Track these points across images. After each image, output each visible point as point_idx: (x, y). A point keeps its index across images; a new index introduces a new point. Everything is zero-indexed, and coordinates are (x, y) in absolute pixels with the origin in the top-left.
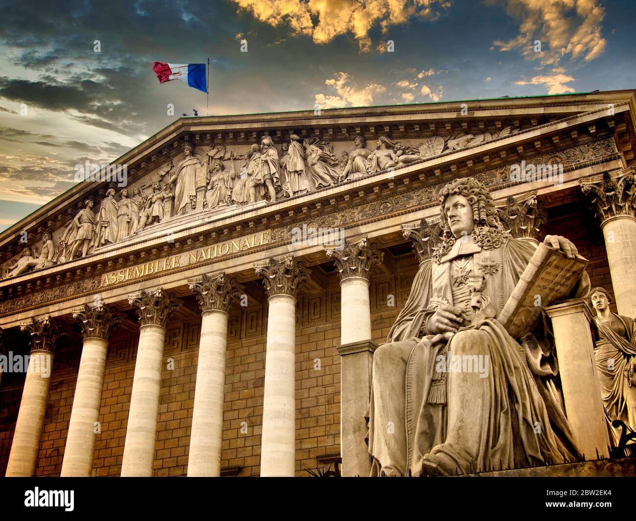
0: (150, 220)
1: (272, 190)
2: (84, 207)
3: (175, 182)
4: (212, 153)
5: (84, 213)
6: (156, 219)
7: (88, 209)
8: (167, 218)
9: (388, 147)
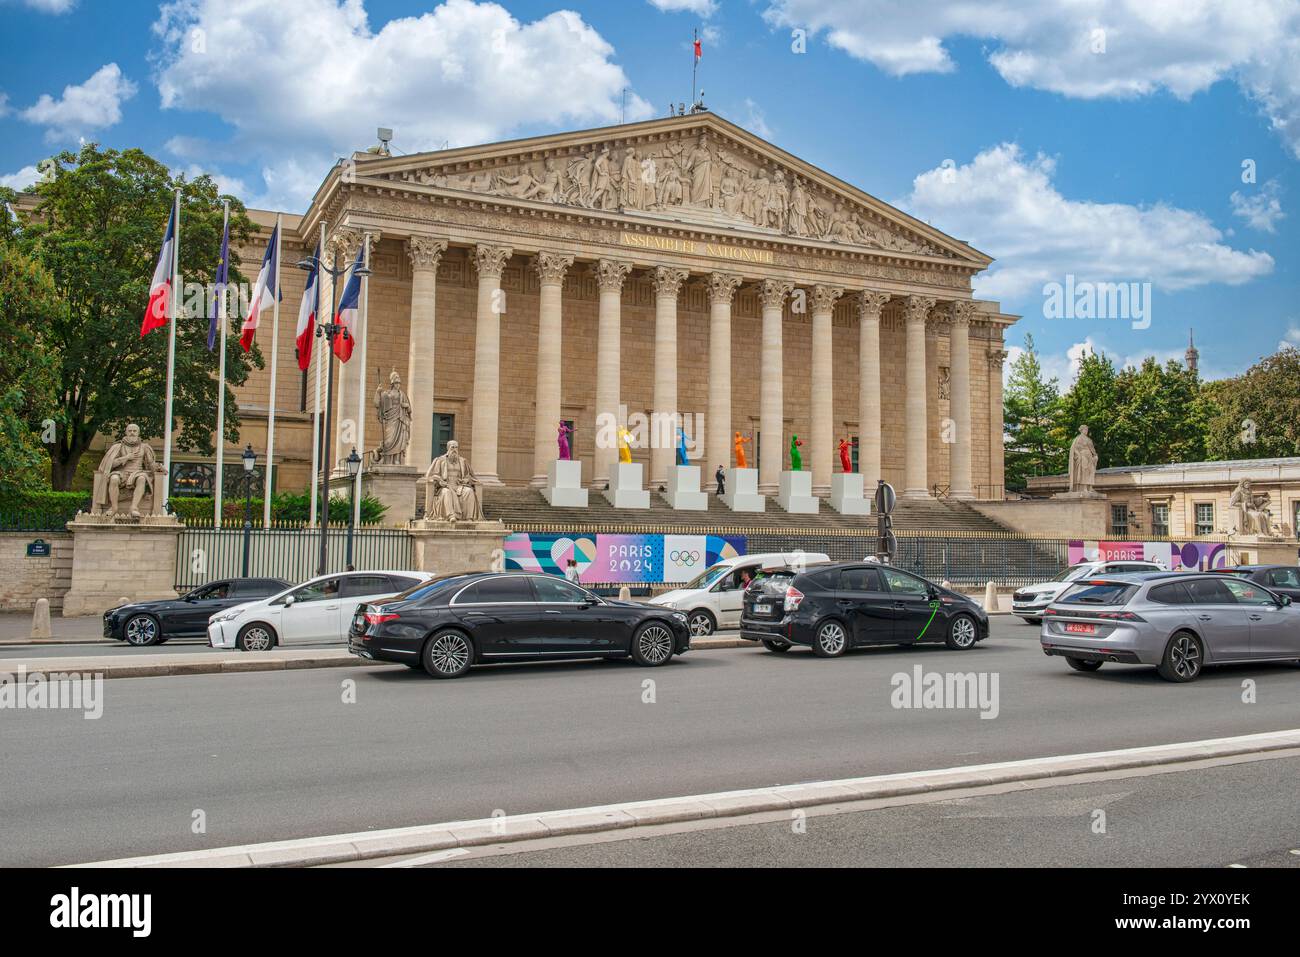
0: (673, 199)
1: (781, 220)
2: (600, 153)
3: (691, 171)
4: (722, 155)
5: (601, 160)
6: (679, 201)
7: (605, 156)
8: (686, 202)
9: (858, 222)
